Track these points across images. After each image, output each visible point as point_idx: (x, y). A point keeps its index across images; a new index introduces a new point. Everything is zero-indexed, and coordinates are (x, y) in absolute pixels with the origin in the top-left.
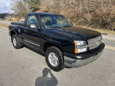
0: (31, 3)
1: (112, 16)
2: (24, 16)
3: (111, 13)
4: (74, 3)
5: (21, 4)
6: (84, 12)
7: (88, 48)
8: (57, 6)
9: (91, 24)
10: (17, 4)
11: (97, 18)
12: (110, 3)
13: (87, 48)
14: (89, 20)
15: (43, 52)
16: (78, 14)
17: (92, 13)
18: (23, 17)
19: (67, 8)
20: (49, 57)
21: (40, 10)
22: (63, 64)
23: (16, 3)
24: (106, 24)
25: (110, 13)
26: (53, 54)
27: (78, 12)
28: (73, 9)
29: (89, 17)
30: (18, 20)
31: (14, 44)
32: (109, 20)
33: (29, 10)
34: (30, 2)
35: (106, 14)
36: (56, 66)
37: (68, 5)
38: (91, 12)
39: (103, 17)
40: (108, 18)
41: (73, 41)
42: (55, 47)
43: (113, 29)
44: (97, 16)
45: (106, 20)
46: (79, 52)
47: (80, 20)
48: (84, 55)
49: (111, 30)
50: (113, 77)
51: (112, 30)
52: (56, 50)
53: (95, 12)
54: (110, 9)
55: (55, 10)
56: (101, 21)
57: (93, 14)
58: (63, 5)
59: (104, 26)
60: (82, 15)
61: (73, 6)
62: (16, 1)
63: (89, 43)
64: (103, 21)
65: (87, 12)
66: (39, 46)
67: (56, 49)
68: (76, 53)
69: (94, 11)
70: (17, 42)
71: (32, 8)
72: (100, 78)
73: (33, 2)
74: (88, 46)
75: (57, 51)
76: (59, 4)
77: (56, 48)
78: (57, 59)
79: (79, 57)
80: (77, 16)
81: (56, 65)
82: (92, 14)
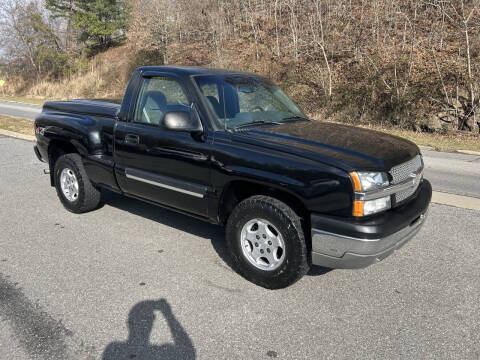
0: (81, 15)
1: (415, 77)
2: (50, 73)
3: (412, 64)
4: (265, 23)
5: (37, 18)
6: (309, 60)
7: (393, 197)
8: (198, 32)
9: (339, 108)
10: (16, 18)
11: (360, 84)
12: (408, 27)
13: (389, 198)
14: (328, 92)
15: (216, 220)
16: (284, 65)
17: (341, 63)
18: (47, 77)
19: (240, 41)
20: (243, 236)
21: (121, 45)
22: (304, 259)
23: (12, 12)
24: (396, 105)
25: (406, 66)
26: (263, 224)
27: (286, 60)
28: (263, 46)
29: (329, 77)
30: (22, 90)
31: (67, 195)
32: (403, 92)
33: (74, 45)
34: (75, 12)
35: (392, 68)
36: (272, 267)
37: (244, 29)
38: (336, 59)
39: (383, 78)
40: (400, 85)
41: (347, 172)
42: (269, 198)
43: (422, 127)
44: (359, 77)
45: (393, 92)
46: (366, 214)
47: (295, 92)
48: (381, 221)
49: (415, 130)
50: (472, 294)
51: (418, 128)
52: (274, 207)
53: (350, 61)
54: (405, 47)
55: (192, 46)
56: (374, 96)
57: (344, 68)
58: (224, 31)
59: (387, 115)
60: (303, 69)
61: (263, 34)
62: (14, 6)
63: (395, 179)
64: (384, 96)
65: (319, 59)
66: (201, 196)
67: (277, 205)
68: (360, 215)
69: (347, 55)
70: (81, 184)
71: (85, 36)
72: (430, 301)
73: (90, 13)
74: (391, 190)
75: (281, 212)
76: (207, 23)
77: (275, 200)
78: (281, 243)
79: (367, 230)
80: (283, 75)
81: (272, 265)
82: (339, 65)
